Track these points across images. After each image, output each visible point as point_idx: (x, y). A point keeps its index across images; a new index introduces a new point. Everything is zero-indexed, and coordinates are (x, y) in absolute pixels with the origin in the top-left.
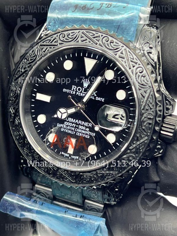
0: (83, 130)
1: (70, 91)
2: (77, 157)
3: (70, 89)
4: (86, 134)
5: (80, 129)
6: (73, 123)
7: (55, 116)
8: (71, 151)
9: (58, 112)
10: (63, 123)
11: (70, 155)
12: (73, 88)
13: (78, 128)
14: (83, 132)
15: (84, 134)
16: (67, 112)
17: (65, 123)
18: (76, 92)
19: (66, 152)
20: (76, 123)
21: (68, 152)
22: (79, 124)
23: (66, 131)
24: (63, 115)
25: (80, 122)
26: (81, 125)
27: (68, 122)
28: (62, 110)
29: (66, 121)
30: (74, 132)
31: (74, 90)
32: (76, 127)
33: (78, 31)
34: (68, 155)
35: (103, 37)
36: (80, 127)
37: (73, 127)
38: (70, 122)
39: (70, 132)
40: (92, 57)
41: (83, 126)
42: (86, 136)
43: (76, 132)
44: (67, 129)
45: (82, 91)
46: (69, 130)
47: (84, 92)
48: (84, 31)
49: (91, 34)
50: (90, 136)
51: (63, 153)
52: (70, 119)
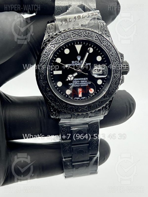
0: (83, 82)
1: (71, 64)
2: (84, 98)
3: (71, 63)
4: (86, 84)
5: (82, 82)
6: (77, 81)
7: (67, 80)
8: (80, 95)
9: (68, 77)
10: (72, 83)
11: (80, 98)
12: (72, 62)
13: (81, 82)
14: (84, 83)
15: (85, 84)
16: (73, 76)
17: (73, 82)
18: (75, 64)
19: (78, 97)
20: (79, 80)
21: (79, 96)
22: (81, 80)
23: (75, 86)
24: (71, 78)
25: (81, 79)
26: (82, 80)
27: (74, 81)
28: (70, 76)
29: (73, 81)
30: (79, 85)
31: (73, 64)
32: (79, 82)
33: (69, 32)
34: (79, 98)
35: (83, 32)
36: (82, 81)
37: (78, 83)
38: (76, 81)
39: (77, 86)
40: (78, 43)
41: (83, 80)
42: (86, 85)
43: (80, 85)
44: (75, 85)
45: (78, 63)
46: (76, 85)
47: (79, 63)
48: (73, 31)
49: (77, 32)
50: (88, 84)
51: (76, 98)
52: (75, 79)
